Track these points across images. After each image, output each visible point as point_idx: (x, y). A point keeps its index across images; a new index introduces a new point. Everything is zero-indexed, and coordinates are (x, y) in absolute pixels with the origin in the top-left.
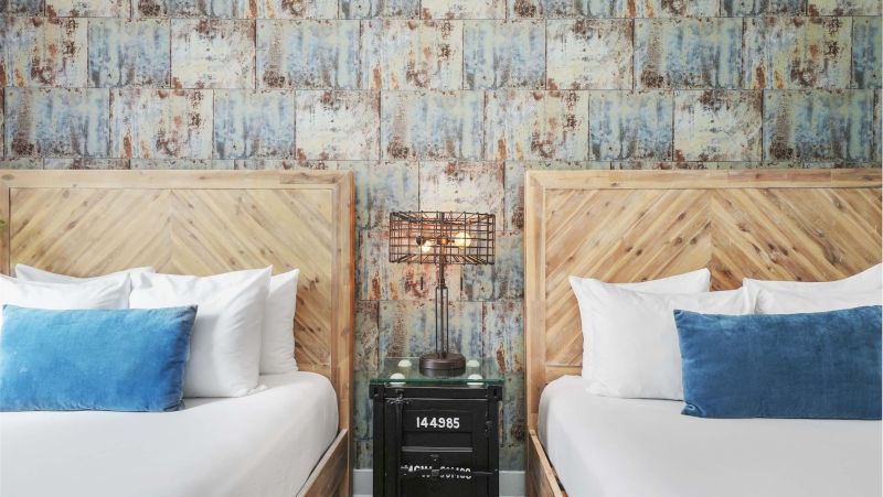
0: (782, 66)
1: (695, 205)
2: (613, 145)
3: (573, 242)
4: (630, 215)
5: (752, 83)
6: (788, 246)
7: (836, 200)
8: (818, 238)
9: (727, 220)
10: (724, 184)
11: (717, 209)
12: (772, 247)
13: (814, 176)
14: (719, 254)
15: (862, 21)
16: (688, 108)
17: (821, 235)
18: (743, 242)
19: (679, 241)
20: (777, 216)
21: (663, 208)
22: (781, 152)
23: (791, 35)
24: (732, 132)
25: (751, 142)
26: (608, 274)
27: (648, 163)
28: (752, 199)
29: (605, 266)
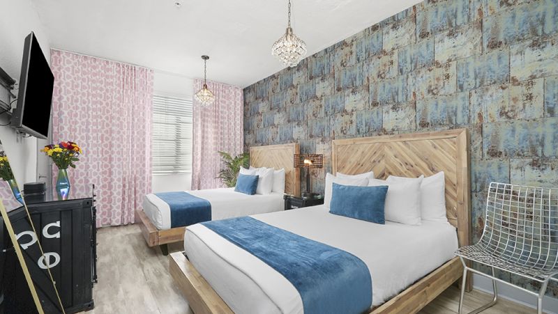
0: (424, 89)
1: (380, 149)
2: (363, 128)
3: (344, 161)
4: (359, 153)
5: (411, 98)
6: (413, 164)
7: (433, 145)
8: (426, 160)
9: (390, 153)
10: (389, 140)
11: (386, 149)
12: (407, 164)
13: (423, 135)
14: (387, 166)
15: (462, 61)
16: (388, 112)
17: (427, 159)
18: (396, 162)
19: (374, 161)
20: (409, 151)
21: (369, 150)
22: (424, 125)
23: (428, 76)
24: (404, 119)
25: (411, 122)
26: (353, 173)
27: (374, 134)
28: (399, 146)
29: (353, 170)
